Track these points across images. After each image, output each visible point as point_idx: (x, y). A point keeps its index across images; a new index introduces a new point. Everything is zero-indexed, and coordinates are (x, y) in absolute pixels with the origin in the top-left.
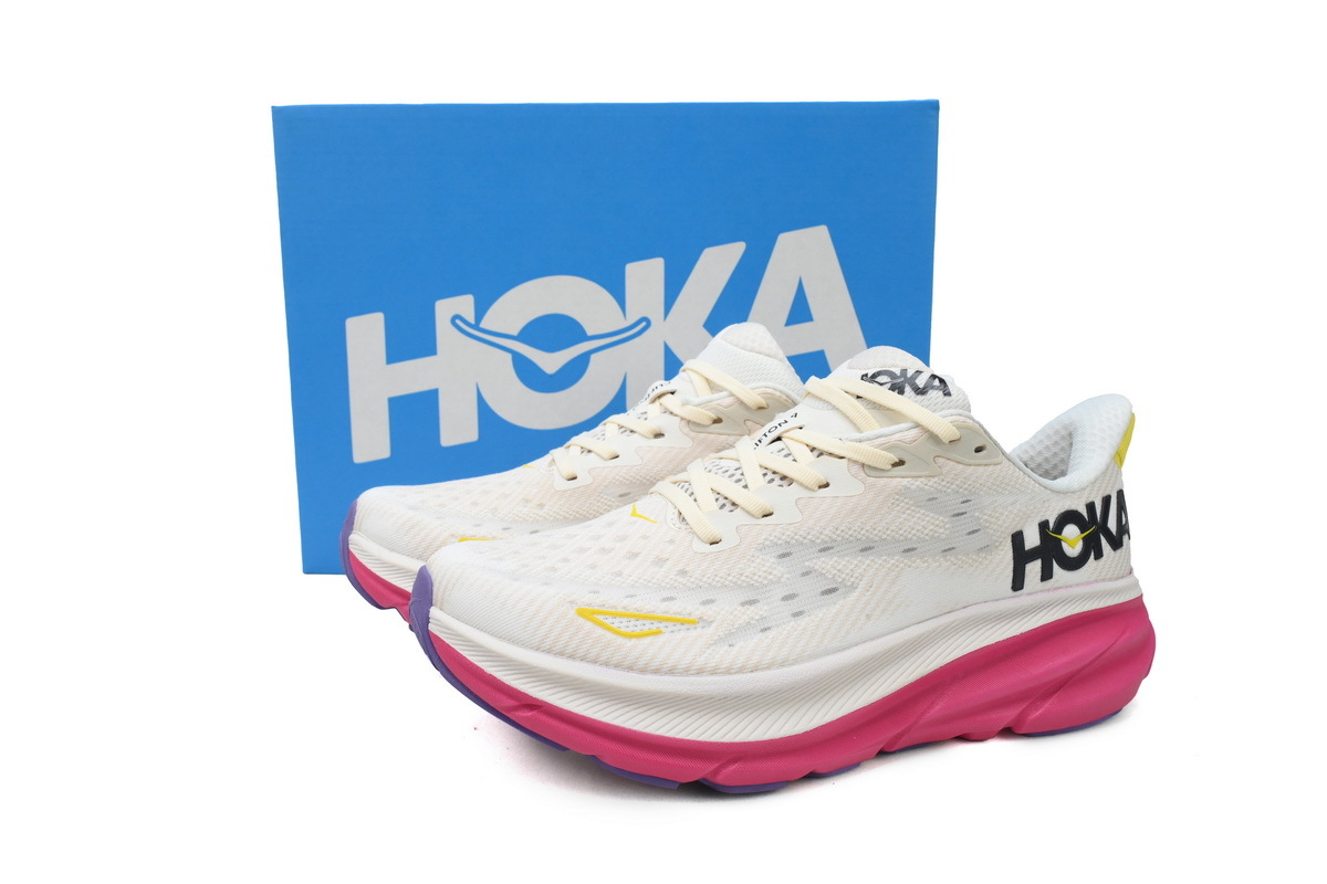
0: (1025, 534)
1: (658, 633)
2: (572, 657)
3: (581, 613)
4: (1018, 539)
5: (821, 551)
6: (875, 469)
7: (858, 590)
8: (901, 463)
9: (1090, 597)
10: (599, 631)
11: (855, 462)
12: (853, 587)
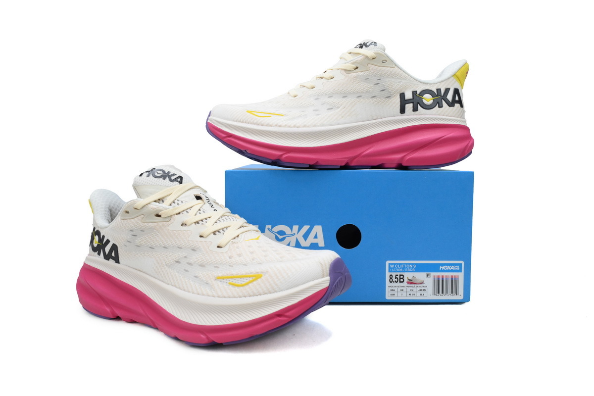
0: (405, 94)
1: (270, 117)
2: (242, 122)
3: (248, 112)
4: (402, 96)
5: (329, 97)
6: (348, 70)
7: (339, 109)
8: (357, 68)
9: (435, 119)
10: (252, 115)
11: (343, 69)
12: (338, 108)
